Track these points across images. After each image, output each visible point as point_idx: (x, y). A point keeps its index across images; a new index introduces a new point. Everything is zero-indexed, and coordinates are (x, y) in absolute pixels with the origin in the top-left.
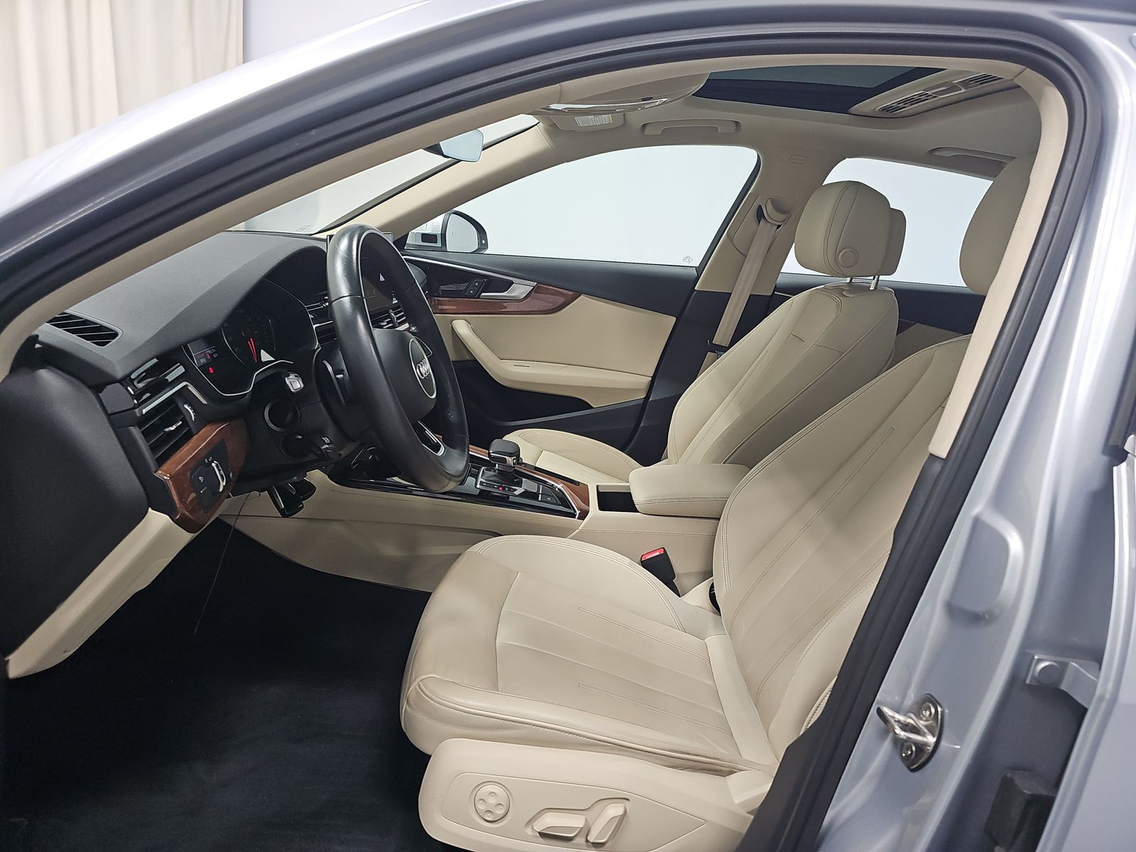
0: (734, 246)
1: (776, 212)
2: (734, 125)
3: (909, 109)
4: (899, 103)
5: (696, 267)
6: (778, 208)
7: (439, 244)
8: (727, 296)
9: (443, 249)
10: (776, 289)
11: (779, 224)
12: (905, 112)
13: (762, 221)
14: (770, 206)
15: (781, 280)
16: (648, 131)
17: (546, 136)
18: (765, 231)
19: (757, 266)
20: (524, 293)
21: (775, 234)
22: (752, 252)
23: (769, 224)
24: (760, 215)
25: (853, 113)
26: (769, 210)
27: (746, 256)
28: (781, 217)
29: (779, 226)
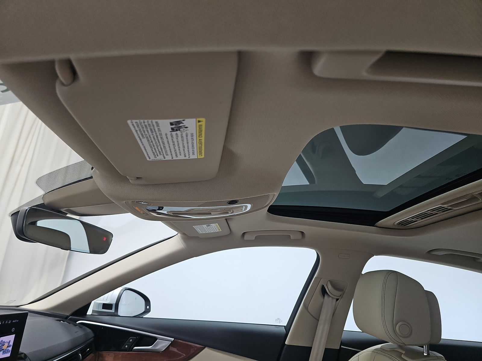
0: (309, 312)
1: (334, 290)
2: (300, 234)
3: (420, 222)
4: (413, 218)
5: (285, 326)
6: (335, 287)
7: (113, 311)
8: (310, 349)
9: (115, 314)
10: (342, 344)
11: (338, 298)
12: (416, 225)
13: (326, 297)
14: (330, 286)
15: (344, 336)
16: (246, 237)
17: (182, 241)
18: (329, 303)
19: (327, 327)
20: (164, 346)
21: (335, 304)
22: (323, 317)
23: (331, 298)
24: (324, 292)
25: (379, 226)
26: (329, 288)
27: (318, 320)
28: (338, 293)
29: (337, 300)
